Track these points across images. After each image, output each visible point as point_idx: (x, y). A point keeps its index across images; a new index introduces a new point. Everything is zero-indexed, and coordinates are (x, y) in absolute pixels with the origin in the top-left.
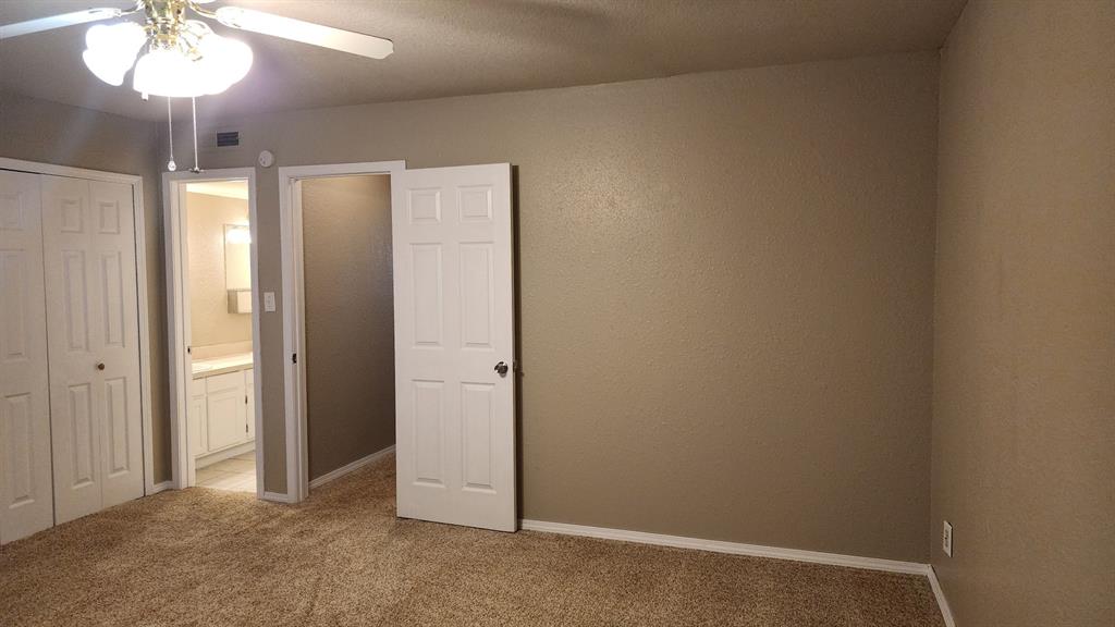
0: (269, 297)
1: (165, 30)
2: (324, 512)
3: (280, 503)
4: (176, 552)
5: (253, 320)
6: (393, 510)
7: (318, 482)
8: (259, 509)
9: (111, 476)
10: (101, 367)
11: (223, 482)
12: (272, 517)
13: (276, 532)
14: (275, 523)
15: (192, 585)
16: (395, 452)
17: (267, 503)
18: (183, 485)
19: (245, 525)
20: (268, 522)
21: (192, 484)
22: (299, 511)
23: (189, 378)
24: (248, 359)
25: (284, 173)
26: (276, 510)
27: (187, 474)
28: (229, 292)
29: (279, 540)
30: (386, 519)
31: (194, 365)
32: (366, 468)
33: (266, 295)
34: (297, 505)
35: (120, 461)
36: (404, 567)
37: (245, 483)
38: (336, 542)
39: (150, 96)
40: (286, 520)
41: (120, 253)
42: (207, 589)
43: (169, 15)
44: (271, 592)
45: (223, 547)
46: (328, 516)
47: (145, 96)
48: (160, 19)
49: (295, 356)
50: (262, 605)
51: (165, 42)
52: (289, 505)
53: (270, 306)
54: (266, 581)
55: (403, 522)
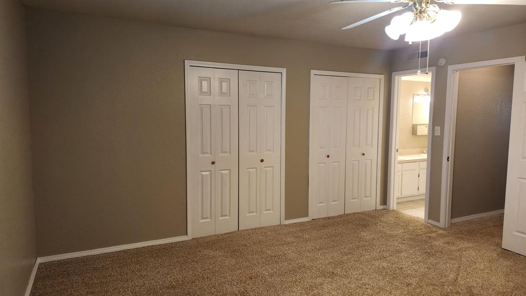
0: (438, 129)
1: (421, 12)
2: (460, 236)
3: (436, 226)
4: (391, 236)
5: (429, 139)
6: (499, 245)
7: (456, 220)
8: (426, 227)
9: (364, 199)
10: (363, 154)
11: (408, 211)
12: (433, 232)
13: (435, 239)
14: (434, 235)
15: (400, 252)
16: (503, 214)
17: (429, 225)
18: (391, 209)
19: (419, 232)
20: (430, 233)
21: (395, 209)
22: (446, 232)
23: (396, 163)
24: (425, 156)
25: (450, 68)
26: (434, 229)
27: (393, 204)
28: (413, 125)
29: (437, 243)
30: (495, 248)
31: (399, 157)
32: (481, 218)
33: (436, 127)
34: (444, 229)
35: (368, 194)
36: (507, 274)
37: (419, 213)
38: (467, 252)
39: (412, 42)
40: (440, 234)
41: (373, 108)
42: (406, 255)
43: (423, 5)
44: (436, 265)
45: (411, 239)
46: (462, 238)
47: (410, 43)
48: (419, 8)
49: (448, 158)
50: (431, 270)
51: (420, 17)
52: (441, 228)
53: (438, 133)
54: (432, 260)
55: (505, 252)
